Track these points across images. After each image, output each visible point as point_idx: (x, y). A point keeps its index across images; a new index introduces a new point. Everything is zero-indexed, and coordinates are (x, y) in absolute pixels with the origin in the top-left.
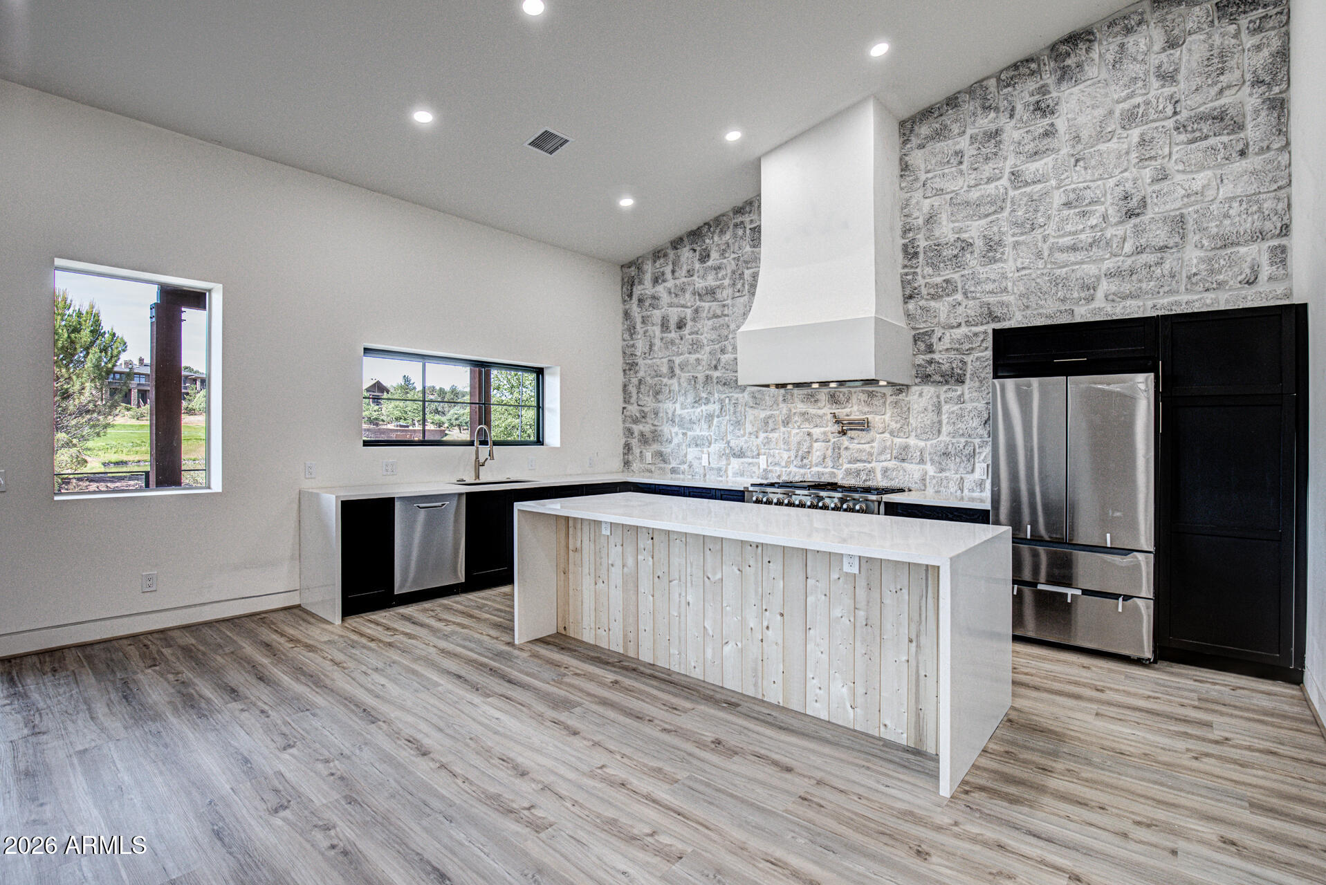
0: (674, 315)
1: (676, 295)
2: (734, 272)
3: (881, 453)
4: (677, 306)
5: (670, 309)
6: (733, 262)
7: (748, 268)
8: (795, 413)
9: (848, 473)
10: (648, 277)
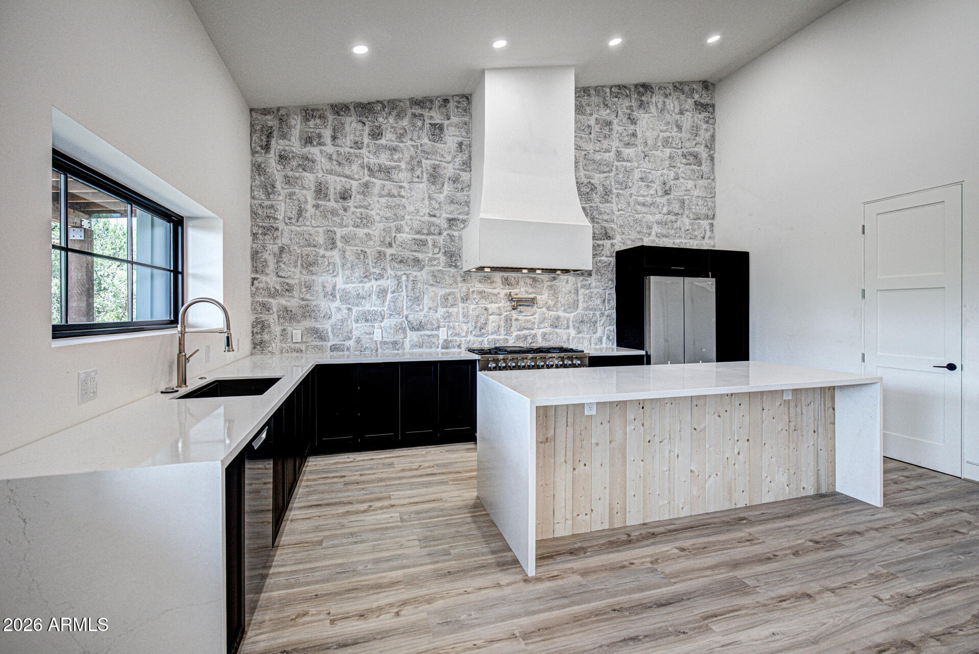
0: (335, 184)
1: (340, 164)
2: (412, 157)
3: (540, 323)
4: (339, 175)
6: (412, 148)
7: (427, 159)
8: (473, 292)
9: (518, 338)
10: (295, 133)
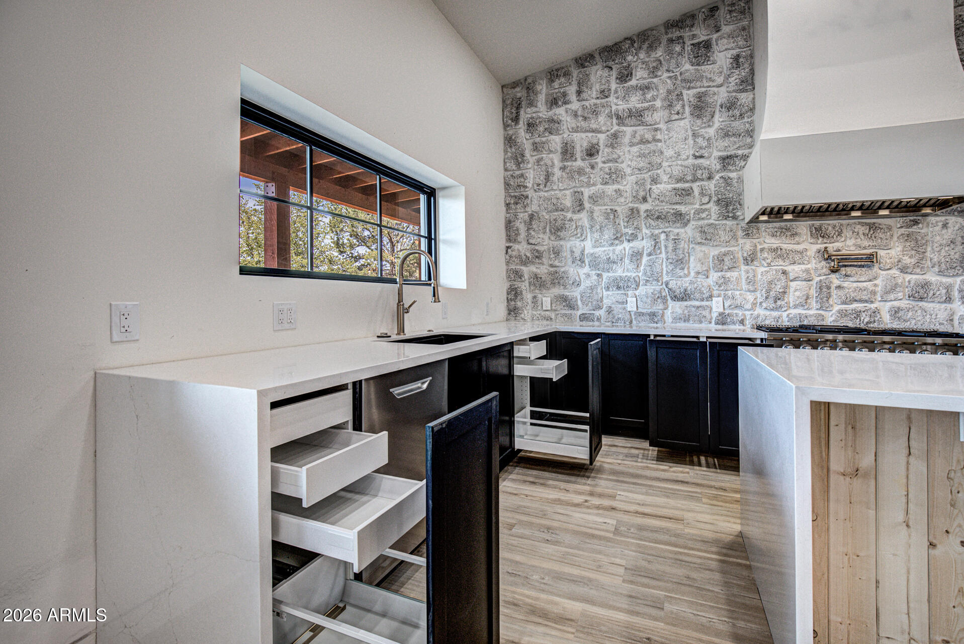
0: (581, 141)
1: (585, 119)
2: (669, 92)
3: (888, 292)
4: (586, 131)
5: (575, 135)
6: (668, 81)
7: (689, 88)
8: (762, 250)
9: (843, 314)
10: (542, 98)
